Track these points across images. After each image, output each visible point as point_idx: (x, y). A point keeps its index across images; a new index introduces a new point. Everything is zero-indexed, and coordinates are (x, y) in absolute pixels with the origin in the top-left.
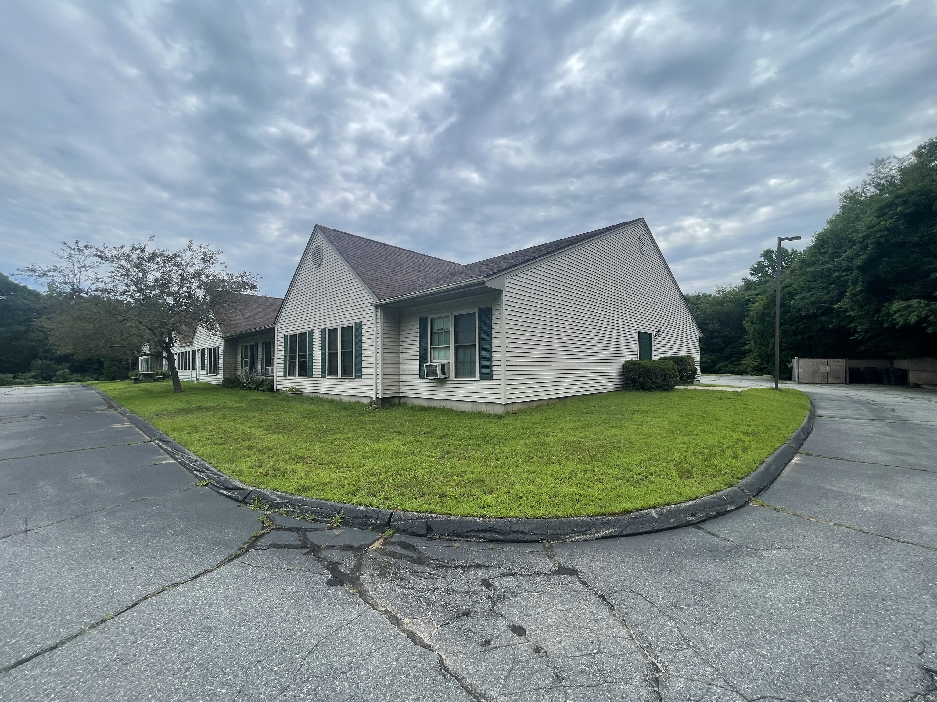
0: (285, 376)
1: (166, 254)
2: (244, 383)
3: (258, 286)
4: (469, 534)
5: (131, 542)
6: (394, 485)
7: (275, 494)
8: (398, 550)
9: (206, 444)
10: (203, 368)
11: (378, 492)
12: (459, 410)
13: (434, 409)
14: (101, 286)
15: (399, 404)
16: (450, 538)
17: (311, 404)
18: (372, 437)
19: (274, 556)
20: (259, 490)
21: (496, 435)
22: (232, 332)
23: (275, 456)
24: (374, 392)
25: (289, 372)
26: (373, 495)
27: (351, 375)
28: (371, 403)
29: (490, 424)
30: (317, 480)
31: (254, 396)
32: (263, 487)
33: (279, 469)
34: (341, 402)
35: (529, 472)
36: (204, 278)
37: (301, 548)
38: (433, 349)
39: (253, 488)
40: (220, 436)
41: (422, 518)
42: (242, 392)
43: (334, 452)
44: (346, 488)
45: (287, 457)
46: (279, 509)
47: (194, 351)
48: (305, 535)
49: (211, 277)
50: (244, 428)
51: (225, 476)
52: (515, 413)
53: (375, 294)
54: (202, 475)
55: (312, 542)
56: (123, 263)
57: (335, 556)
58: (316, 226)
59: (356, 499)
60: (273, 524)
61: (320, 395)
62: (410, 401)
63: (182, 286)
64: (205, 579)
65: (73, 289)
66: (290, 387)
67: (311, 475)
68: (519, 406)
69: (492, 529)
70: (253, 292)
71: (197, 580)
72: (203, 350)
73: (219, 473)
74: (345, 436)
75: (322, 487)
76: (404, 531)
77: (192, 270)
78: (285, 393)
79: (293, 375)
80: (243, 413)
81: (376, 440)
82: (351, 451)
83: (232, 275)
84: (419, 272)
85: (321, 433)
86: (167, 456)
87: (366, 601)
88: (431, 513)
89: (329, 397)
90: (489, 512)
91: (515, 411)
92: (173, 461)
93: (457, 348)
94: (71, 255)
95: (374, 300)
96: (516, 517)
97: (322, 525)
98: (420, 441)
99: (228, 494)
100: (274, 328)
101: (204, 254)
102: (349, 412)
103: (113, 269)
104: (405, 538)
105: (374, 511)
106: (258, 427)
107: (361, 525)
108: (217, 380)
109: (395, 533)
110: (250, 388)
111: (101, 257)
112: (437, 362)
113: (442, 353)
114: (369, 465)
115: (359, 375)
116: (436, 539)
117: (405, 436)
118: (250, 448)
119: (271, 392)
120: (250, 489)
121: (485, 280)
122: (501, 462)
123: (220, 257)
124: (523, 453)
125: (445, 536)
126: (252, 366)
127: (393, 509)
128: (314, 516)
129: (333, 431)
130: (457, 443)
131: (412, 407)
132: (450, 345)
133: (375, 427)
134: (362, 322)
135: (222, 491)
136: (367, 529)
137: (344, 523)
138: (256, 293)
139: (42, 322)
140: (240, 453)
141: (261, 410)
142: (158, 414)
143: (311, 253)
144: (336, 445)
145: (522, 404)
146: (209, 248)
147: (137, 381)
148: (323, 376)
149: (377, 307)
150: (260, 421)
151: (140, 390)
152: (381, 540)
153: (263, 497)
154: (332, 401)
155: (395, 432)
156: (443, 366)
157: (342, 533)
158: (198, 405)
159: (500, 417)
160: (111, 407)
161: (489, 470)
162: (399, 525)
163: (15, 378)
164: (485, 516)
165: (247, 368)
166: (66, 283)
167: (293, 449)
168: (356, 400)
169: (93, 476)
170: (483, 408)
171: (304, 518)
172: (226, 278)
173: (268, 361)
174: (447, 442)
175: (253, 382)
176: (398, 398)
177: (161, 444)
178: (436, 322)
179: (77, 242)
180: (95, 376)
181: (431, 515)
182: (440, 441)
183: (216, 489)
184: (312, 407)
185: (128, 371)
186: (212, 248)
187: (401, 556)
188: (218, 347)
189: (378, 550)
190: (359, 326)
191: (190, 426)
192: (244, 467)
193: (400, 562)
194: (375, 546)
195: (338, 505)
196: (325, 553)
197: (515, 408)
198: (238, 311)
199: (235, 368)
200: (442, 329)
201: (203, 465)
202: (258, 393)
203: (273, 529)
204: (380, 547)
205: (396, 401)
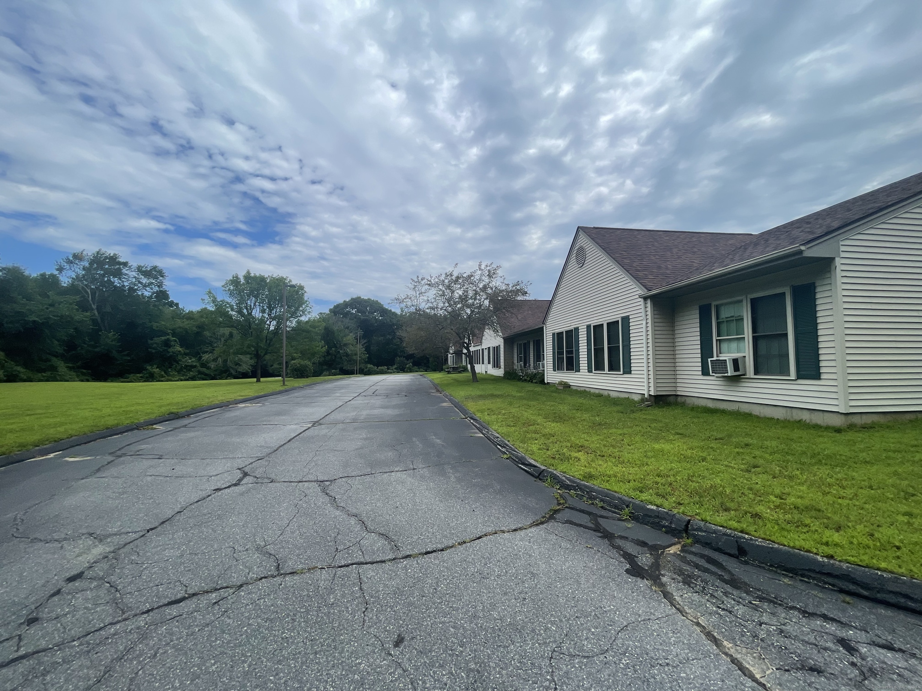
0: (554, 370)
1: (465, 275)
2: (521, 376)
3: (528, 292)
4: (807, 573)
5: (469, 491)
6: (686, 490)
7: (564, 476)
8: (702, 562)
9: (502, 424)
10: (489, 363)
11: (668, 494)
12: (762, 415)
13: (723, 412)
14: (431, 305)
15: (676, 404)
16: (774, 569)
17: (580, 397)
18: (651, 436)
19: (573, 532)
20: (550, 470)
21: (834, 454)
22: (509, 333)
23: (558, 442)
24: (646, 388)
25: (558, 366)
26: (663, 497)
27: (619, 370)
28: (643, 400)
29: (820, 438)
30: (600, 470)
31: (530, 387)
32: (553, 468)
33: (564, 454)
34: (610, 397)
35: (910, 514)
36: (489, 291)
37: (594, 531)
38: (719, 341)
39: (545, 468)
40: (511, 419)
41: (729, 535)
42: (520, 384)
43: (613, 446)
44: (631, 484)
45: (569, 445)
46: (570, 490)
47: (483, 349)
48: (597, 519)
49: (494, 289)
50: (528, 414)
51: (521, 452)
52: (865, 428)
53: (643, 285)
54: (503, 450)
55: (604, 528)
56: (441, 287)
57: (631, 549)
58: (578, 227)
59: (645, 496)
60: (566, 502)
61: (588, 390)
62: (688, 400)
63: (475, 299)
64: (522, 533)
65: (416, 309)
66: (559, 380)
67: (593, 465)
68: (875, 418)
69: (846, 577)
70: (525, 297)
71: (517, 533)
72: (489, 348)
73: (516, 450)
74: (620, 432)
75: (606, 478)
76: (707, 544)
77: (481, 286)
78: (555, 386)
79: (561, 370)
80: (525, 402)
81: (657, 439)
82: (630, 448)
83: (508, 285)
84: (694, 253)
85: (596, 426)
86: (477, 431)
87: (672, 605)
88: (742, 532)
89: (597, 391)
90: (838, 552)
91: (865, 424)
92: (482, 435)
93: (755, 340)
94: (415, 286)
95: (642, 291)
96: (892, 572)
97: (610, 514)
98: (712, 448)
99: (525, 468)
100: (543, 327)
101: (489, 271)
102: (619, 408)
103: (435, 292)
104: (707, 552)
105: (667, 513)
106: (539, 415)
107: (653, 524)
108: (499, 372)
109: (695, 543)
110: (526, 380)
111: (429, 285)
112: (727, 356)
113: (734, 345)
114: (653, 465)
115: (628, 370)
116: (753, 565)
117: (692, 440)
118: (536, 432)
119: (542, 384)
120: (543, 468)
121: (803, 248)
122: (849, 492)
123: (500, 272)
124: (893, 486)
125: (767, 565)
126: (526, 361)
127: (690, 516)
128: (601, 504)
129: (608, 426)
130: (767, 456)
131: (693, 408)
132: (746, 336)
133: (652, 425)
134: (629, 316)
135: (520, 465)
136: (661, 530)
137: (634, 517)
138: (527, 298)
139: (399, 333)
140: (529, 436)
141: (538, 400)
142: (467, 398)
143: (575, 255)
144: (614, 439)
145: (881, 415)
146: (493, 266)
147: (449, 372)
148: (590, 371)
149: (645, 299)
150: (539, 410)
151: (452, 379)
152: (679, 546)
153: (555, 477)
154: (600, 396)
155: (678, 434)
156: (735, 362)
157: (633, 527)
158: (490, 393)
159: (838, 430)
160: (438, 391)
161: (829, 498)
162: (699, 535)
163: (388, 369)
164: (831, 557)
165: (522, 363)
166: (413, 305)
167: (573, 438)
168: (626, 396)
169: (439, 439)
170: (806, 417)
171: (593, 504)
172: (504, 288)
173: (539, 357)
174: (751, 453)
175: (527, 375)
176: (674, 397)
177: (472, 421)
178: (723, 308)
179: (418, 277)
180: (425, 368)
181: (744, 535)
182: (741, 450)
183: (515, 463)
184: (581, 400)
185: (443, 365)
186: (494, 266)
187: (706, 570)
188: (499, 345)
189: (675, 554)
190: (626, 320)
191: (488, 409)
192: (535, 448)
193: (707, 576)
194: (673, 550)
195: (626, 498)
196: (619, 542)
197: (868, 420)
198: (513, 315)
199: (513, 363)
200: (733, 317)
201: (503, 441)
202: (532, 385)
203: (567, 507)
204: (678, 552)
205: (672, 399)
